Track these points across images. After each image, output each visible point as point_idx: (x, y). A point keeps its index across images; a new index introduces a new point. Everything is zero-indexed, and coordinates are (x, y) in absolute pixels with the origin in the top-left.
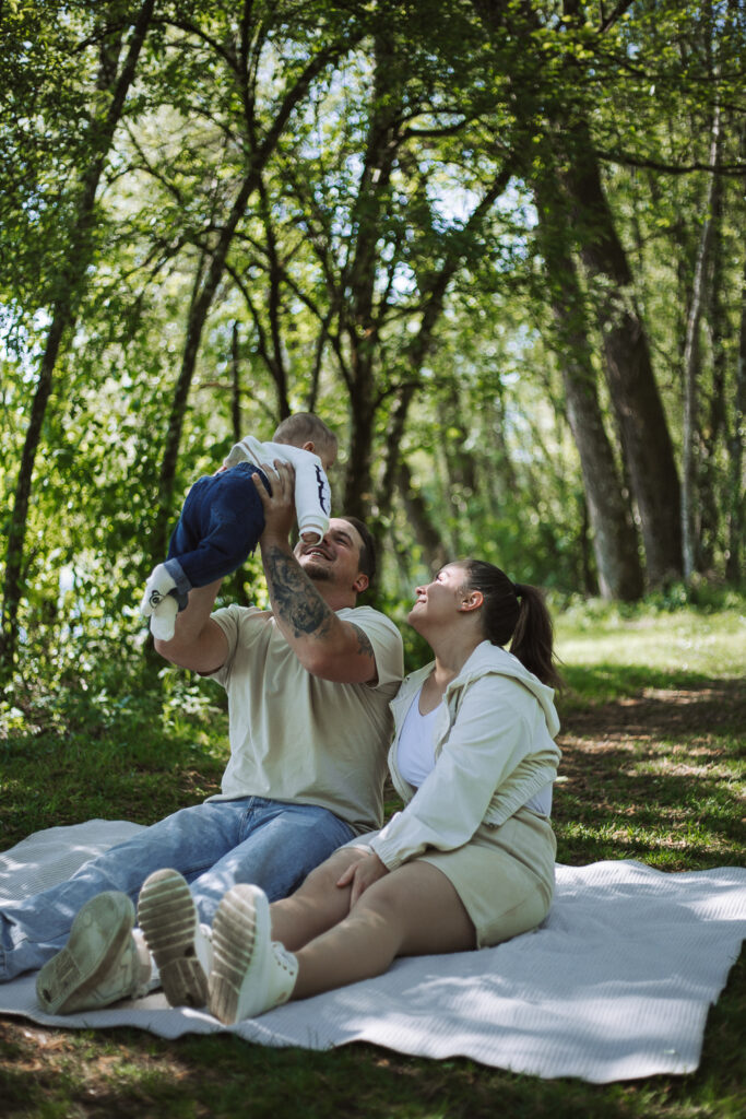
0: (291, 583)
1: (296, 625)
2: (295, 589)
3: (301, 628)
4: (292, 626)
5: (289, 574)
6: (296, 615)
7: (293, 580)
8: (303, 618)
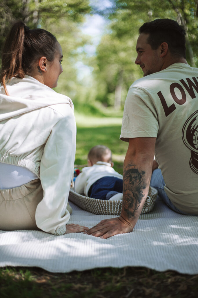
0: (131, 198)
1: (141, 177)
2: (131, 193)
3: (139, 174)
4: (143, 178)
5: (130, 202)
6: (138, 181)
7: (129, 198)
8: (136, 177)
